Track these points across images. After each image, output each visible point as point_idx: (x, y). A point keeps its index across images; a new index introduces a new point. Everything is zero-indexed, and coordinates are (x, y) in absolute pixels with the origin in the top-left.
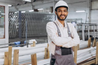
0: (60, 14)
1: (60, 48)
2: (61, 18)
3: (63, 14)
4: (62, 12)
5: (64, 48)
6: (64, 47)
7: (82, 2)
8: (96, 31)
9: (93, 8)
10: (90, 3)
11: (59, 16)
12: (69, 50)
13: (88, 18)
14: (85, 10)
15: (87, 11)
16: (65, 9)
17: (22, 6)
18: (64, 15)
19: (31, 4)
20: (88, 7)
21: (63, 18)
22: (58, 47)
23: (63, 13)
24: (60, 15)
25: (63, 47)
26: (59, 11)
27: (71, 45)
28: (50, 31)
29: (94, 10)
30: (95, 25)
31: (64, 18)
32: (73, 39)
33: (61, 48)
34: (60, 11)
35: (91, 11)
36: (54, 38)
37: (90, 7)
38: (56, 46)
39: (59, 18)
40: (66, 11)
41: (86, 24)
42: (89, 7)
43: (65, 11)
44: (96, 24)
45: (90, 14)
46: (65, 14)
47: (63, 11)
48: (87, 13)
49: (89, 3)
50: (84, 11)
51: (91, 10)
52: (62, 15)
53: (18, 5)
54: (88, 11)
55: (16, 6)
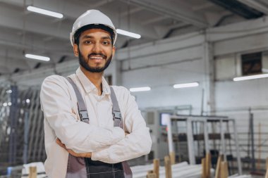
0: (87, 50)
1: (83, 161)
2: (92, 64)
3: (98, 50)
4: (94, 43)
5: (99, 163)
6: (98, 161)
7: (191, 60)
8: (228, 136)
9: (219, 76)
10: (210, 61)
11: (86, 57)
12: (114, 171)
13: (208, 103)
14: (198, 82)
15: (204, 83)
16: (104, 35)
17: (27, 74)
18: (101, 54)
19: (53, 69)
20: (206, 74)
21: (98, 64)
22: (78, 158)
23: (99, 47)
24: (89, 56)
25: (93, 159)
26: (84, 43)
27: (122, 154)
28: (52, 103)
29: (223, 81)
30: (224, 121)
31: (102, 65)
32: (128, 135)
33: (88, 161)
34: (89, 42)
35: (214, 86)
36: (64, 125)
37: (210, 74)
38: (70, 155)
39: (85, 66)
40: (109, 43)
41: (202, 116)
42: (208, 72)
43: (103, 41)
44: (227, 117)
45: (213, 92)
46: (104, 51)
47: (98, 41)
48: (203, 90)
49: (208, 63)
50: (196, 84)
51: (215, 80)
52: (94, 54)
53: (17, 71)
54: (206, 84)
55: (11, 75)
